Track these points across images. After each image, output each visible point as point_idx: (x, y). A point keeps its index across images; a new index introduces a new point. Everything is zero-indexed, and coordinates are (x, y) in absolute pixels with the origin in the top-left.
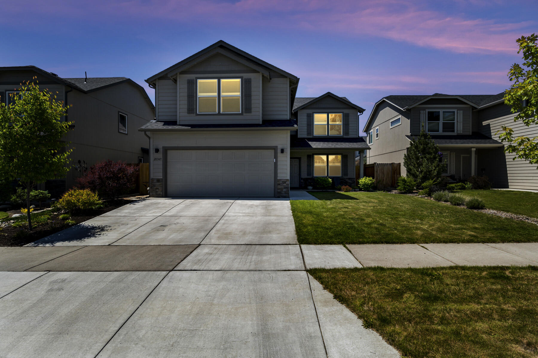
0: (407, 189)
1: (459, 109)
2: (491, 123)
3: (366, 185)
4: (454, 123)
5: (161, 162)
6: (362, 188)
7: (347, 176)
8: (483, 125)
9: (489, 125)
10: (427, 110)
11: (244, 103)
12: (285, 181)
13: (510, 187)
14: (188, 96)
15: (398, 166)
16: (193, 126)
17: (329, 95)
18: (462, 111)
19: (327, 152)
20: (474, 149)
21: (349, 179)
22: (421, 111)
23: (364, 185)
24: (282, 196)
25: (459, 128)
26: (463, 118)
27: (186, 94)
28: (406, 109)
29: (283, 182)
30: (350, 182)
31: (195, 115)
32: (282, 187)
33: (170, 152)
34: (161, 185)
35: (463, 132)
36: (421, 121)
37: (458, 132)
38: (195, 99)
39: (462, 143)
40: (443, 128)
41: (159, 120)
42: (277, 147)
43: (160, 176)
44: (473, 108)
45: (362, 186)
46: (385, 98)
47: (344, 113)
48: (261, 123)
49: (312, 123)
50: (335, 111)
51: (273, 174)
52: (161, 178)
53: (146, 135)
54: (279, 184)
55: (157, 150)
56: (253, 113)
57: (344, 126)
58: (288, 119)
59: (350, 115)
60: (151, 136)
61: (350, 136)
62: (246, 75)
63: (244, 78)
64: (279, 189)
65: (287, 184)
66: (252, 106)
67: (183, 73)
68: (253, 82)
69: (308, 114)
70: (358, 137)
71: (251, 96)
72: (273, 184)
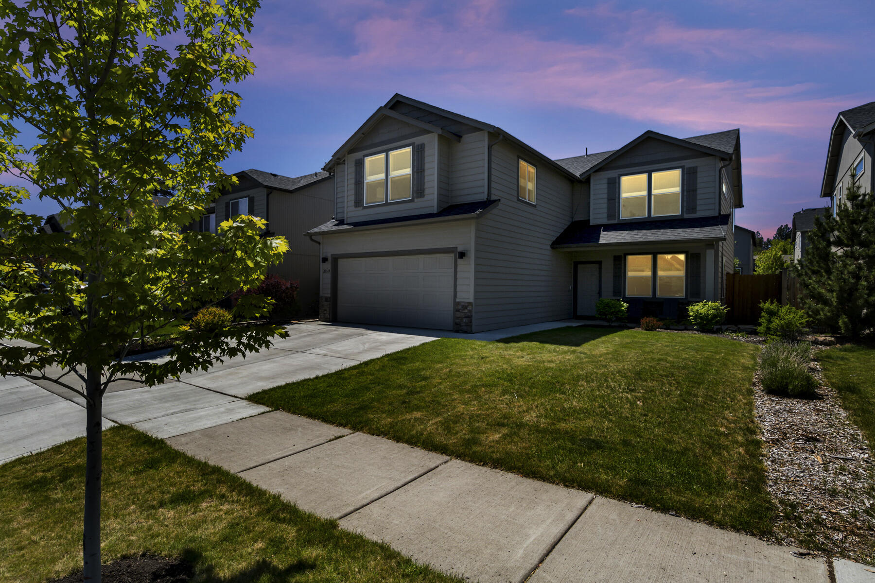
5: (330, 275)
6: (694, 325)
11: (415, 183)
12: (467, 305)
14: (355, 183)
17: (649, 137)
19: (655, 250)
24: (461, 330)
27: (353, 181)
29: (463, 306)
31: (362, 208)
32: (462, 315)
33: (342, 263)
34: (330, 307)
38: (362, 186)
42: (457, 248)
43: (328, 293)
47: (686, 167)
48: (435, 212)
49: (617, 196)
50: (664, 167)
51: (453, 293)
52: (329, 295)
53: (312, 240)
54: (458, 311)
55: (325, 260)
56: (427, 197)
57: (685, 194)
58: (485, 200)
59: (698, 170)
60: (321, 241)
61: (699, 214)
62: (418, 140)
63: (416, 144)
64: (458, 318)
65: (469, 310)
66: (426, 187)
67: (351, 151)
68: (426, 149)
69: (609, 179)
70: (717, 214)
71: (424, 171)
72: (452, 309)
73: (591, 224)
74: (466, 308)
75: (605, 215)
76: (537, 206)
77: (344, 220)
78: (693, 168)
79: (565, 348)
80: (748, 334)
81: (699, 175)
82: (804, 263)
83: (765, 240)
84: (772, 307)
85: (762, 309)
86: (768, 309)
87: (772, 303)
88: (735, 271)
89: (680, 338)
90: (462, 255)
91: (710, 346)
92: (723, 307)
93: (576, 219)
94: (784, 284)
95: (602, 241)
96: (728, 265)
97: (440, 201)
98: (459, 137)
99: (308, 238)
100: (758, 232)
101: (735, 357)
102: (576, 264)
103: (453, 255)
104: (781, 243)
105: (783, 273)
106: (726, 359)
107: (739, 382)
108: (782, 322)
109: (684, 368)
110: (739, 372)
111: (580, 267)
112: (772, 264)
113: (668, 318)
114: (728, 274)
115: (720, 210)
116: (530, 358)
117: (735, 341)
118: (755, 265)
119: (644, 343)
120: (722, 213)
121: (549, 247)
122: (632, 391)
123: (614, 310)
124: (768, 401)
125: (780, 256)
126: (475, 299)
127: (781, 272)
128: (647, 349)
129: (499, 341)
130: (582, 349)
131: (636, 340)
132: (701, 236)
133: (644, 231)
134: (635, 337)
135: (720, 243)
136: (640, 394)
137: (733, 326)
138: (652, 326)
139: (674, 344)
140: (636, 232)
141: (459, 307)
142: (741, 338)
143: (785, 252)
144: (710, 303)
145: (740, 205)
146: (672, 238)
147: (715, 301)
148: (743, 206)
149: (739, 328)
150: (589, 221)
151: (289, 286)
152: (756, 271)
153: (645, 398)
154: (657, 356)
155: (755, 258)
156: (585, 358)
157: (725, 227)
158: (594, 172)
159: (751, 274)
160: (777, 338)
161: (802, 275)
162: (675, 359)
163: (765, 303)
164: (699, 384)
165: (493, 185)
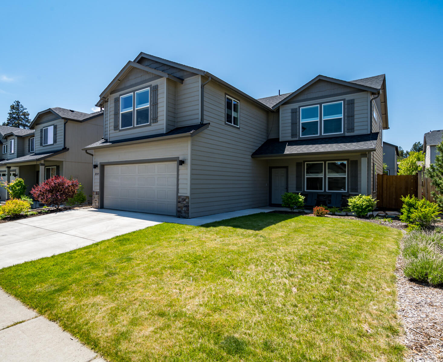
11: (152, 113)
12: (185, 198)
14: (114, 114)
17: (320, 80)
19: (325, 158)
23: (354, 207)
24: (182, 216)
29: (183, 199)
31: (118, 131)
32: (182, 205)
33: (107, 168)
34: (98, 198)
38: (118, 116)
42: (179, 158)
43: (98, 189)
45: (351, 208)
47: (346, 100)
48: (165, 132)
49: (298, 121)
50: (330, 100)
51: (176, 190)
52: (98, 191)
53: (88, 153)
54: (179, 202)
55: (95, 166)
56: (159, 123)
57: (346, 119)
58: (199, 123)
59: (355, 101)
60: (93, 154)
61: (356, 133)
62: (153, 83)
63: (152, 86)
64: (179, 207)
65: (187, 202)
66: (159, 115)
67: (112, 92)
68: (159, 89)
69: (292, 109)
70: (369, 133)
71: (157, 104)
72: (175, 201)
73: (280, 141)
74: (185, 200)
75: (290, 135)
76: (240, 128)
77: (107, 139)
78: (352, 100)
79: (251, 232)
80: (393, 220)
81: (356, 105)
82: (435, 168)
83: (405, 152)
84: (411, 201)
85: (403, 202)
86: (408, 202)
87: (411, 197)
88: (384, 172)
89: (341, 223)
90: (182, 162)
91: (362, 231)
92: (373, 200)
93: (269, 138)
94: (420, 183)
95: (286, 152)
96: (378, 168)
97: (168, 125)
98: (182, 80)
99: (84, 151)
100: (400, 147)
101: (382, 242)
102: (271, 168)
103: (176, 163)
104: (415, 154)
105: (419, 175)
106: (374, 243)
107: (383, 267)
108: (420, 214)
109: (339, 252)
110: (384, 256)
111: (273, 170)
112: (410, 168)
113: (334, 207)
114: (378, 175)
115: (371, 129)
116: (220, 241)
117: (383, 226)
118: (398, 168)
119: (313, 227)
120: (373, 132)
121: (250, 157)
122: (291, 276)
123: (294, 201)
124: (410, 290)
125: (415, 162)
126: (191, 194)
127: (417, 173)
128: (314, 233)
129: (203, 226)
130: (263, 233)
131: (307, 224)
132: (357, 148)
133: (317, 145)
134: (307, 222)
135: (372, 153)
136: (296, 280)
137: (382, 212)
138: (321, 213)
139: (335, 229)
140: (310, 146)
141: (181, 200)
142: (387, 223)
143: (419, 159)
144: (364, 196)
145: (386, 127)
146: (336, 149)
147: (368, 195)
148: (389, 128)
149: (387, 214)
150: (279, 139)
151: (70, 184)
152: (399, 172)
153: (300, 285)
154: (320, 240)
155: (398, 163)
156: (263, 241)
157: (375, 141)
158: (282, 105)
159: (396, 175)
160: (416, 226)
161: (434, 176)
162: (334, 243)
163: (405, 198)
164: (350, 269)
165: (205, 113)
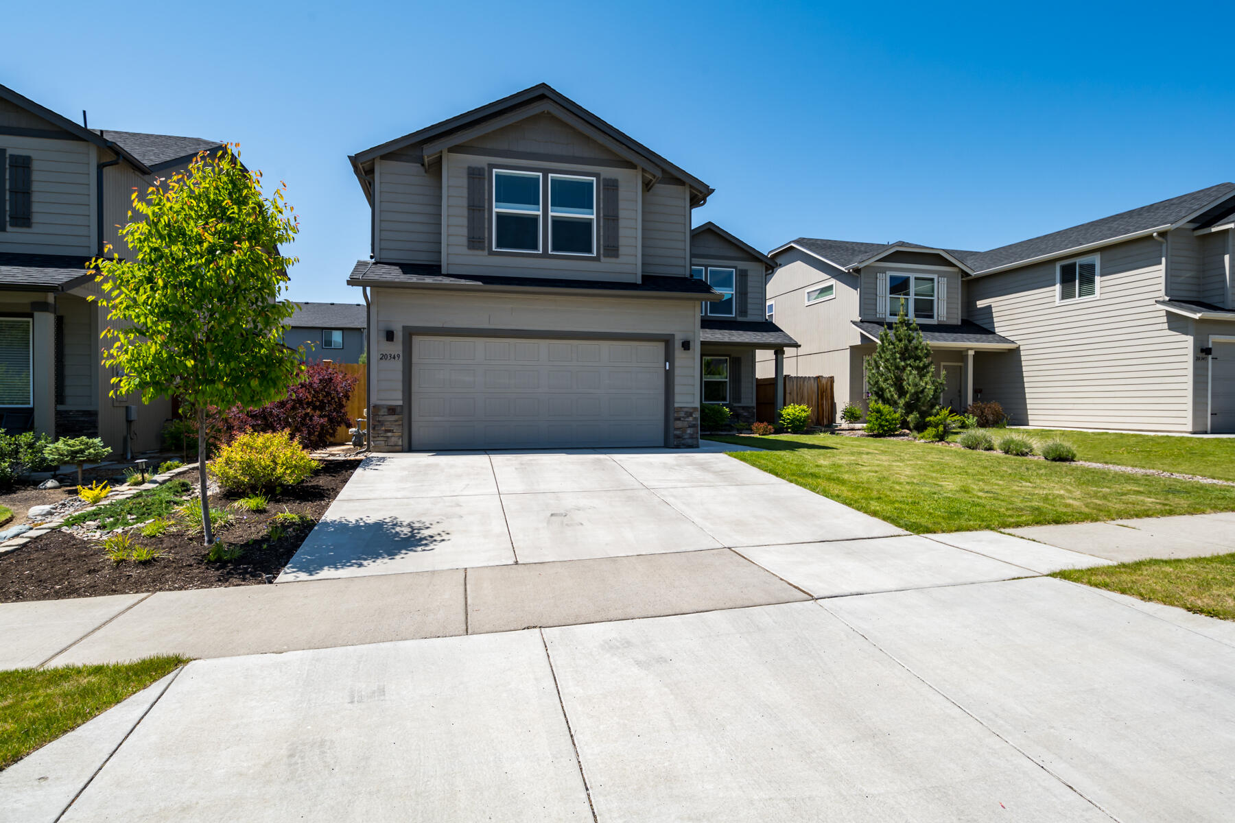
0: (886, 428)
1: (941, 274)
2: (993, 305)
3: (798, 420)
4: (932, 301)
5: (398, 365)
6: (787, 428)
7: (740, 402)
8: (978, 307)
9: (990, 307)
10: (889, 274)
11: (602, 234)
12: (691, 411)
13: (1030, 423)
14: (469, 206)
15: (829, 383)
16: (487, 280)
17: (709, 229)
18: (945, 279)
20: (971, 353)
21: (744, 408)
22: (878, 274)
23: (792, 421)
24: (683, 445)
25: (942, 312)
26: (947, 293)
27: (465, 202)
28: (853, 269)
29: (685, 413)
30: (745, 414)
31: (486, 252)
32: (686, 424)
33: (416, 340)
34: (400, 423)
35: (947, 318)
36: (878, 293)
37: (940, 319)
38: (486, 216)
39: (954, 341)
40: (916, 310)
41: (382, 261)
42: (673, 335)
43: (397, 399)
44: (964, 274)
45: (788, 423)
46: (794, 242)
47: (738, 268)
48: (639, 281)
51: (662, 396)
52: (399, 403)
54: (678, 419)
57: (738, 298)
59: (749, 273)
60: (371, 299)
61: (749, 318)
63: (602, 177)
65: (695, 417)
66: (621, 243)
68: (622, 189)
70: (764, 320)
71: (617, 219)
74: (691, 414)
78: (745, 270)
81: (749, 278)
103: (665, 345)
141: (681, 414)
